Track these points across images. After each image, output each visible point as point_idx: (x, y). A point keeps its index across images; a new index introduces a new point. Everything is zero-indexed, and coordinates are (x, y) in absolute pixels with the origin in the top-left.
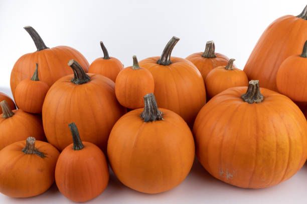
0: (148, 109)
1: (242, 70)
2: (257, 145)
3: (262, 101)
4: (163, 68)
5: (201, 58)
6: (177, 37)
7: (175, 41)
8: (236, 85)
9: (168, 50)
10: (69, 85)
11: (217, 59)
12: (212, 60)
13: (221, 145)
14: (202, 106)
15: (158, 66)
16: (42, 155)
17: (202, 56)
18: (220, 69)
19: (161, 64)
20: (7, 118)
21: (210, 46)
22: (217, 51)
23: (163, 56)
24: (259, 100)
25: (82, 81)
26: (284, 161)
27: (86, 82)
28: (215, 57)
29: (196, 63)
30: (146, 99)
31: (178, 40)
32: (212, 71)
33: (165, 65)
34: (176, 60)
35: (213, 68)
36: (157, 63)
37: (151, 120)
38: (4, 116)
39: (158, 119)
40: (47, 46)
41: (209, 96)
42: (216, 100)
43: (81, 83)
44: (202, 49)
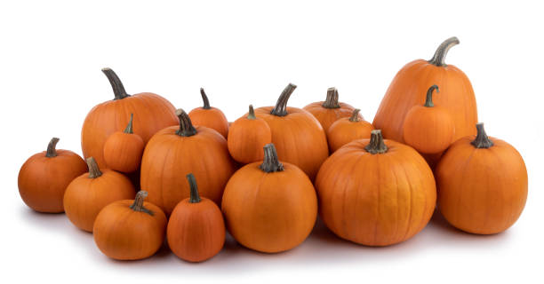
0: (268, 159)
1: (371, 123)
2: (379, 193)
3: (386, 152)
4: (278, 120)
5: (321, 109)
6: (294, 83)
7: (291, 88)
8: (361, 138)
9: (284, 98)
10: (174, 137)
11: (341, 110)
12: (336, 111)
13: (344, 195)
14: (324, 160)
15: (272, 117)
16: (150, 213)
17: (323, 106)
18: (344, 120)
19: (276, 115)
20: (95, 177)
21: (333, 94)
22: (341, 100)
23: (278, 105)
24: (382, 151)
25: (189, 133)
26: (406, 209)
27: (193, 135)
28: (339, 107)
29: (316, 115)
30: (266, 149)
31: (295, 87)
32: (335, 124)
33: (280, 116)
34: (293, 111)
35: (336, 120)
36: (271, 113)
37: (272, 171)
38: (92, 176)
39: (279, 170)
40: (128, 93)
41: (331, 150)
42: (340, 152)
43: (189, 136)
44: (323, 98)
